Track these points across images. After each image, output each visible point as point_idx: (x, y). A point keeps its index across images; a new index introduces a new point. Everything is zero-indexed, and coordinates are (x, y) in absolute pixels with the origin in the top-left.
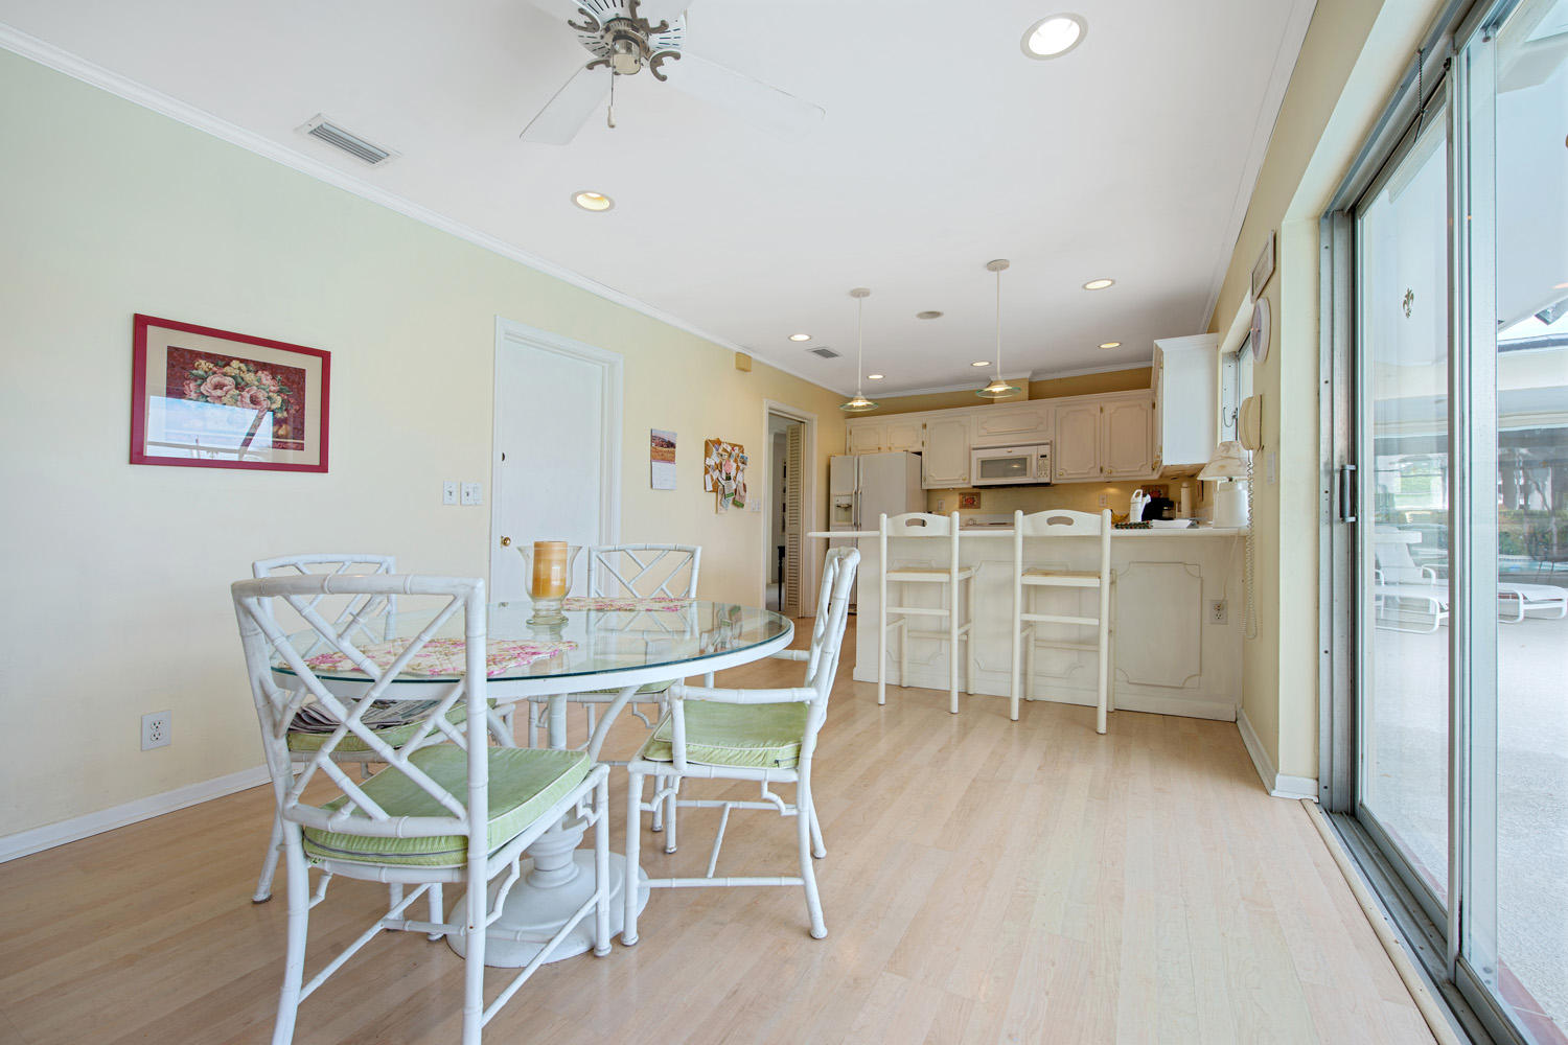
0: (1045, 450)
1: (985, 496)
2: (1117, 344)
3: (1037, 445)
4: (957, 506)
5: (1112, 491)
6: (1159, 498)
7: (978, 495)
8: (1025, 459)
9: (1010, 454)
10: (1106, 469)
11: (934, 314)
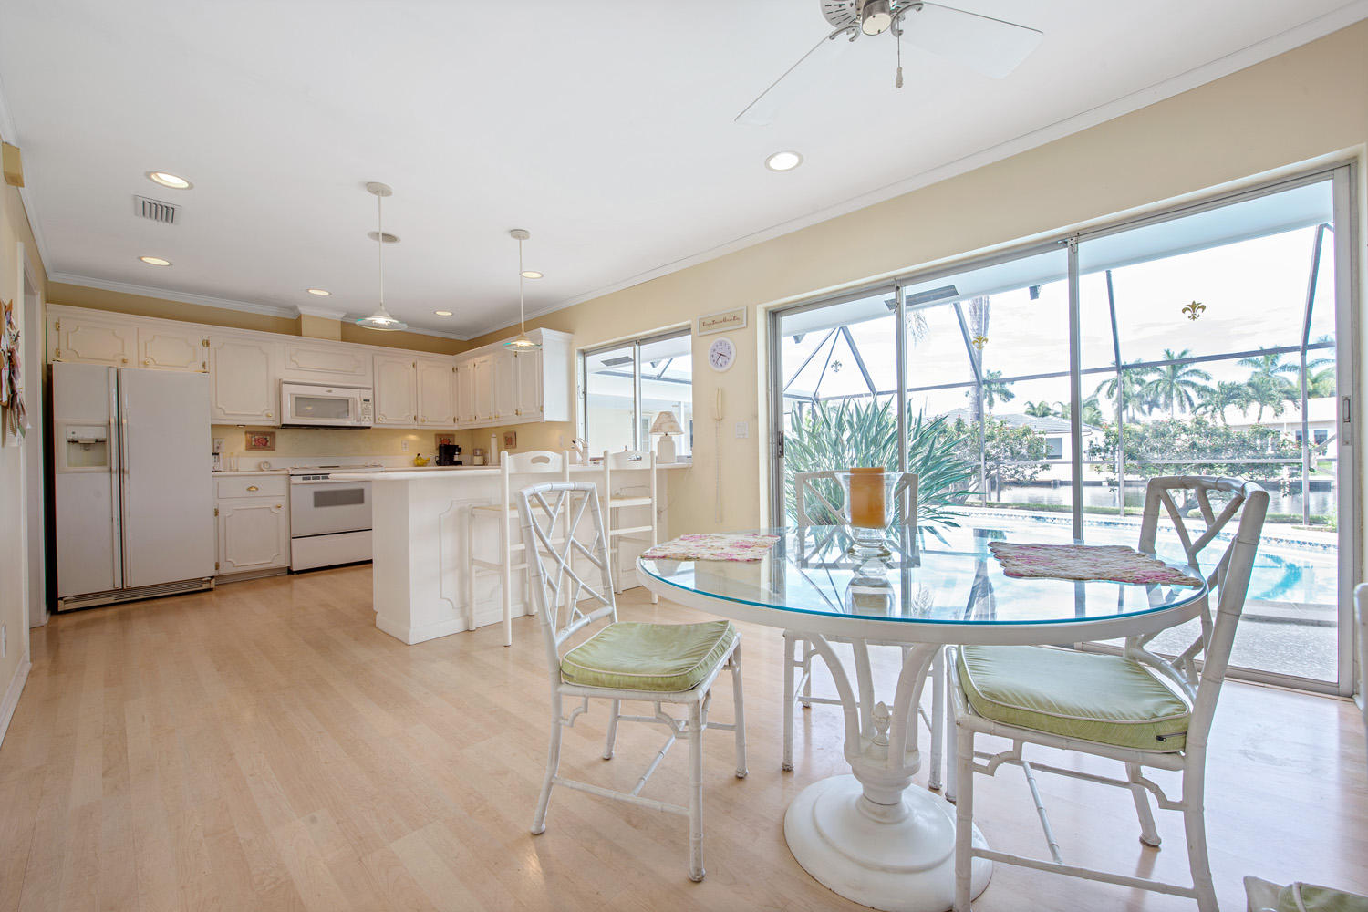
0: (368, 395)
1: (282, 439)
2: (450, 314)
3: (360, 388)
4: (243, 445)
5: (412, 437)
6: (449, 445)
7: (272, 435)
8: (348, 401)
9: (329, 394)
10: (420, 417)
11: (389, 238)
